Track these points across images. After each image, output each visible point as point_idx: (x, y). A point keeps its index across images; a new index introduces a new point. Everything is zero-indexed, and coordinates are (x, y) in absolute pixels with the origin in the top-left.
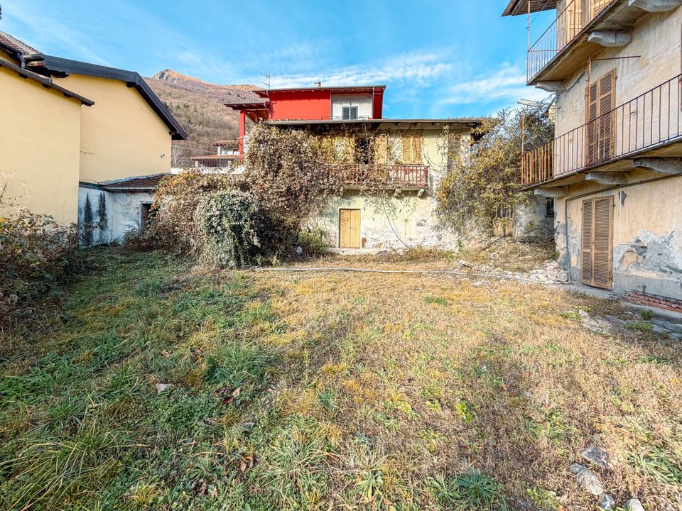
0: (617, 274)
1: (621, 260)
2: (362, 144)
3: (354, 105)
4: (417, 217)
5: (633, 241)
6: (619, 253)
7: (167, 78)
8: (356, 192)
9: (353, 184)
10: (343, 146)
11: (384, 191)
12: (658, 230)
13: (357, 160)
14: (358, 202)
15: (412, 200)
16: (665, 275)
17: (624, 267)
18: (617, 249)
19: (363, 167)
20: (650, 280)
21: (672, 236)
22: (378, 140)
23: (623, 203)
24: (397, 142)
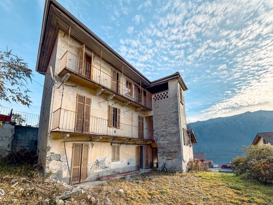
0: (89, 174)
1: (91, 168)
5: (95, 161)
6: (90, 165)
12: (102, 157)
16: (104, 169)
17: (92, 170)
18: (90, 164)
20: (100, 172)
21: (106, 158)
23: (92, 147)
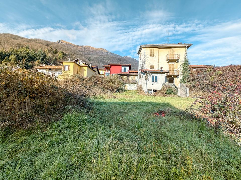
2: (128, 77)
3: (126, 67)
4: (135, 87)
7: (61, 43)
8: (127, 83)
9: (127, 82)
10: (125, 77)
11: (131, 83)
13: (127, 79)
14: (127, 84)
15: (134, 84)
19: (127, 80)
22: (130, 76)
24: (132, 77)
